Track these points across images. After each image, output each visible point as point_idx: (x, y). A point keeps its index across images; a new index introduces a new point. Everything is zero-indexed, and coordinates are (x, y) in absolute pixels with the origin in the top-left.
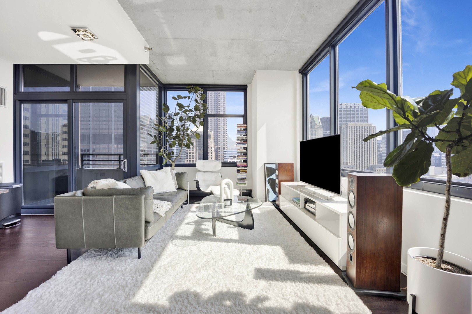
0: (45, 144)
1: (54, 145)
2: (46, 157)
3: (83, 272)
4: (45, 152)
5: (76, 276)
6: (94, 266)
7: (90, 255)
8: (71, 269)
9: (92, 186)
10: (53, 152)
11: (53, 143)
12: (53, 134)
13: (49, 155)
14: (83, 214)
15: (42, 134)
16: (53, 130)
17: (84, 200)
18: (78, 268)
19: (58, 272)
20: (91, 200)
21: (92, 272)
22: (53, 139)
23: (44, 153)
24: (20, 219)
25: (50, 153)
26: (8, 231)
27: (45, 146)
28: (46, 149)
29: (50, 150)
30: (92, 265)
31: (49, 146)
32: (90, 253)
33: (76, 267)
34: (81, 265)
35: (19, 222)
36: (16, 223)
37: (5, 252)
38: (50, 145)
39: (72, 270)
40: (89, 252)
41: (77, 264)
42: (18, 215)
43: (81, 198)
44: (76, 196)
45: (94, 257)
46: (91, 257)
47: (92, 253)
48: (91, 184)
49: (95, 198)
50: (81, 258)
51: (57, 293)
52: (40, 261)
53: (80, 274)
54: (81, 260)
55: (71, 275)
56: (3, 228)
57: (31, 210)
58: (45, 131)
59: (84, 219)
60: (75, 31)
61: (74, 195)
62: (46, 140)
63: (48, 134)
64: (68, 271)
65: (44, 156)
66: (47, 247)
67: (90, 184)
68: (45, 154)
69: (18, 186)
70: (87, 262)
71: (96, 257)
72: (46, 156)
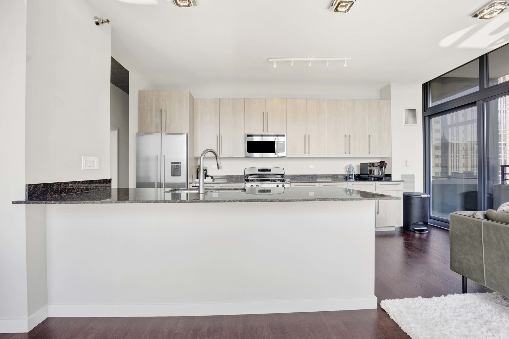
0: (463, 156)
1: (474, 156)
2: (464, 170)
3: (479, 313)
4: (464, 164)
5: (469, 313)
6: (498, 317)
7: (494, 298)
8: (465, 301)
9: (505, 208)
10: (472, 164)
11: (472, 154)
12: (472, 143)
13: (467, 167)
14: (484, 242)
15: (460, 145)
16: (472, 139)
17: (484, 224)
18: (474, 305)
19: (449, 295)
20: (496, 226)
21: (492, 322)
22: (472, 149)
23: (462, 165)
24: (427, 228)
25: (469, 165)
26: (417, 235)
27: (464, 157)
28: (464, 161)
29: (469, 161)
30: (494, 313)
31: (467, 157)
32: (495, 297)
33: (470, 302)
34: (478, 303)
35: (426, 230)
36: (423, 230)
37: (411, 252)
38: (469, 156)
39: (465, 303)
40: (493, 295)
41: (473, 299)
42: (425, 224)
43: (482, 220)
44: (475, 217)
45: (500, 305)
46: (495, 302)
47: (498, 297)
48: (503, 206)
49: (502, 225)
50: (480, 295)
51: (442, 316)
52: (436, 274)
53: (474, 313)
54: (480, 298)
55: (462, 307)
56: (413, 231)
57: (438, 221)
58: (463, 140)
59: (484, 248)
60: (476, 16)
61: (473, 216)
62: (464, 151)
63: (466, 144)
64: (460, 300)
65: (462, 168)
66: (445, 263)
67: (501, 206)
68: (464, 166)
69: (425, 196)
70: (487, 305)
71: (503, 307)
72: (464, 168)
